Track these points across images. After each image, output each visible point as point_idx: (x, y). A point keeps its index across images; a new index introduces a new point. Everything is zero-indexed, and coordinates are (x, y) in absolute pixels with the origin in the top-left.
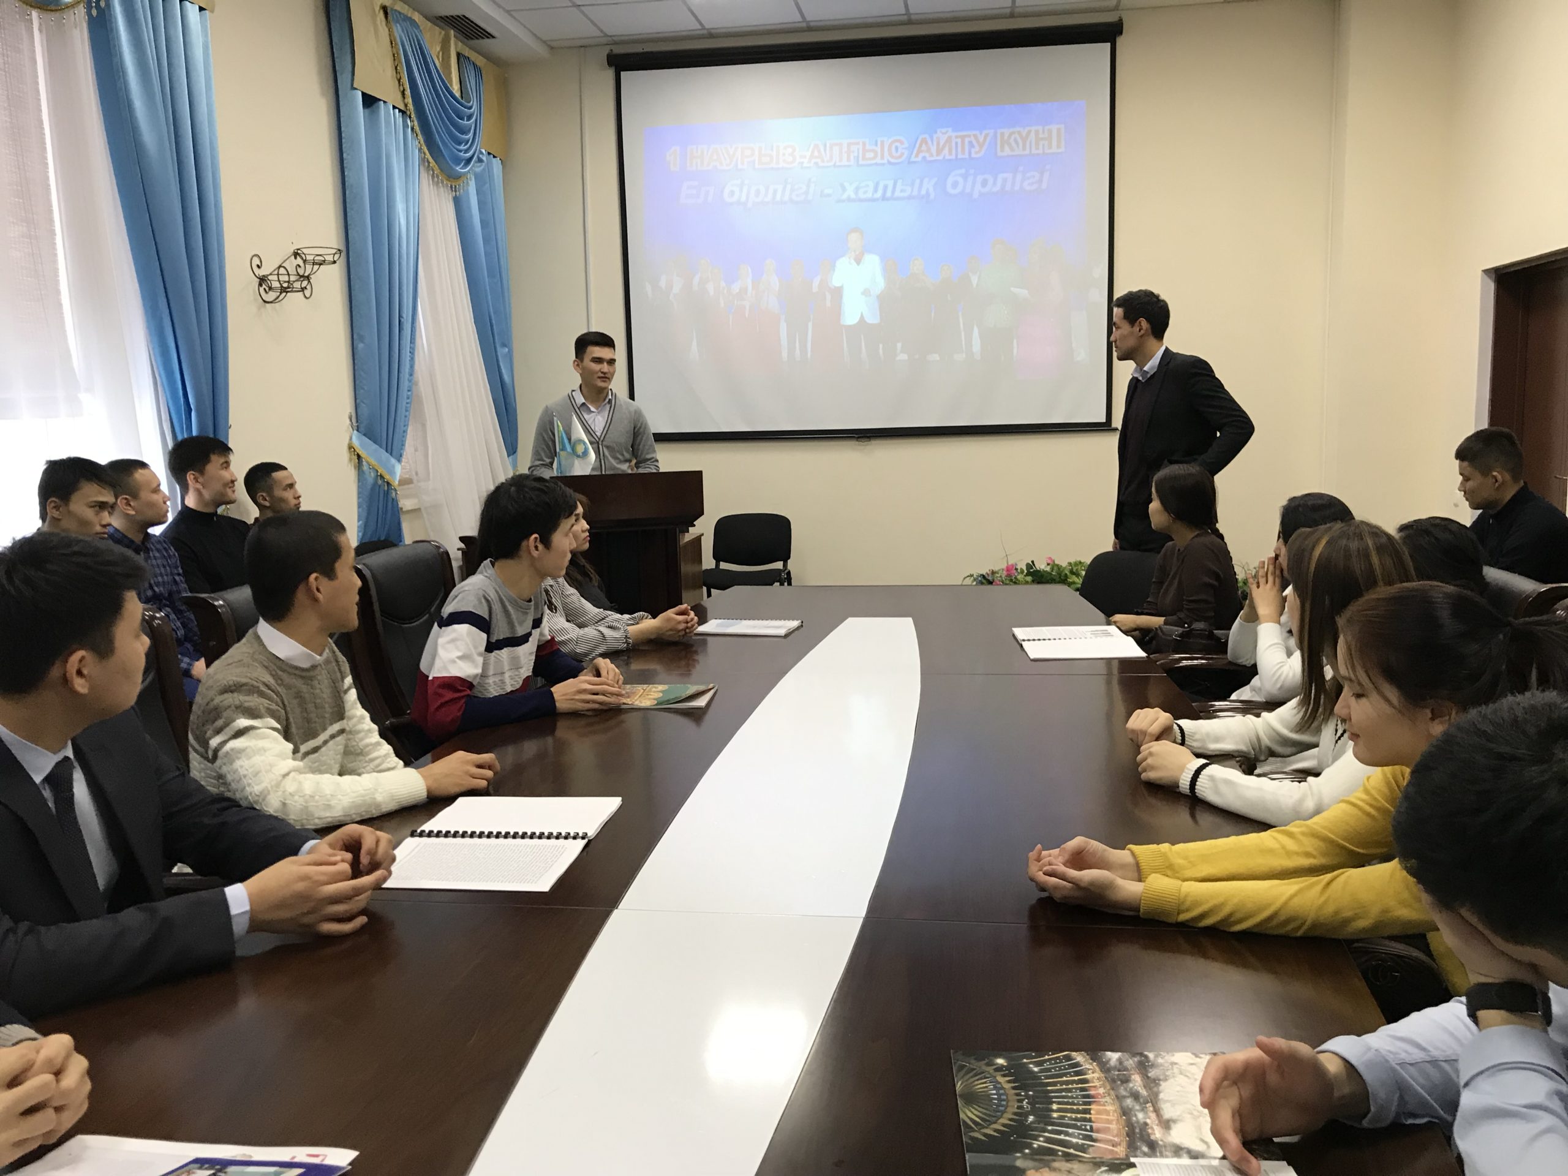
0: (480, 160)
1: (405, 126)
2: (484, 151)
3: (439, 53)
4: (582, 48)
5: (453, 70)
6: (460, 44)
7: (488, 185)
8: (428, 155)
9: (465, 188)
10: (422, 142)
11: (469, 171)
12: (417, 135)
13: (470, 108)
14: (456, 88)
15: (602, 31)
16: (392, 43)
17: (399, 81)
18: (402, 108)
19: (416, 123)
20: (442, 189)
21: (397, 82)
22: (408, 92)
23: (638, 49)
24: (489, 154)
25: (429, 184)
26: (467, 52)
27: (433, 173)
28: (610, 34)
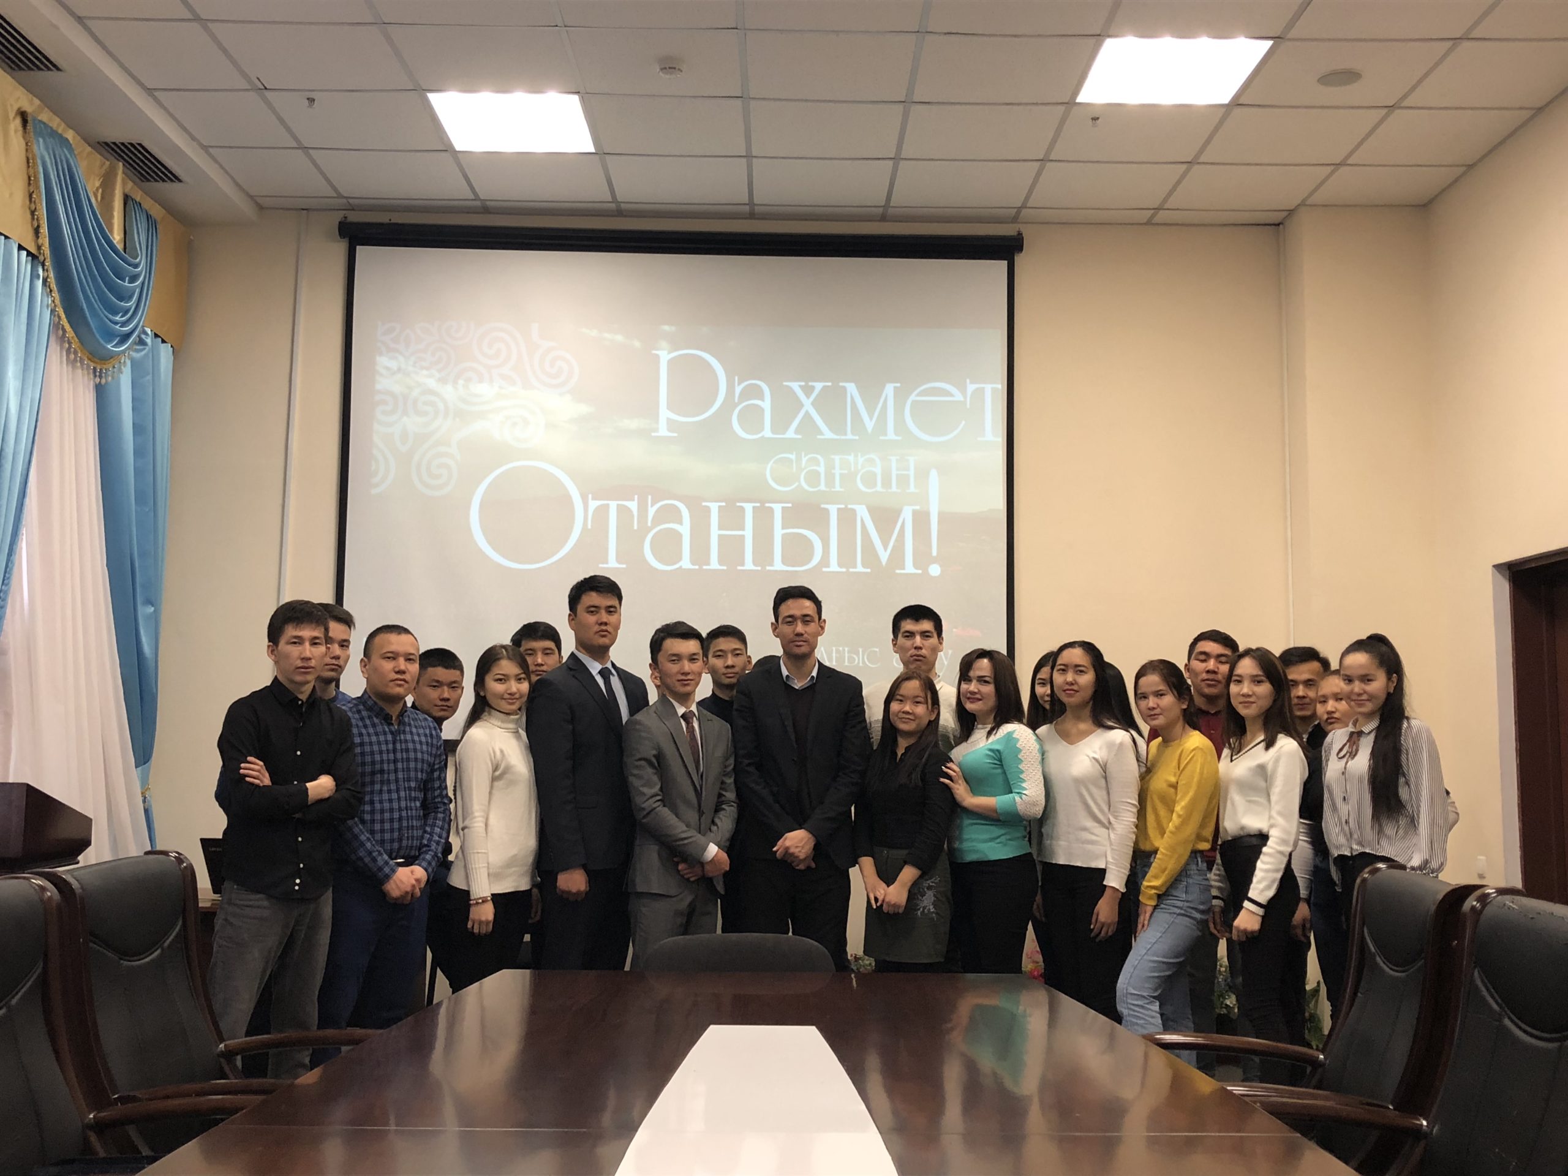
0: (142, 342)
1: (34, 276)
2: (148, 331)
3: (97, 189)
4: (305, 211)
5: (116, 214)
6: (130, 184)
7: (149, 377)
8: (64, 321)
9: (115, 374)
10: (58, 302)
11: (123, 352)
12: (51, 291)
13: (136, 266)
14: (117, 237)
15: (335, 189)
16: (28, 162)
17: (33, 213)
18: (33, 250)
19: (52, 275)
20: (80, 371)
21: (29, 216)
22: (44, 230)
23: (383, 218)
24: (156, 336)
25: (61, 362)
26: (138, 196)
27: (70, 347)
28: (345, 195)
